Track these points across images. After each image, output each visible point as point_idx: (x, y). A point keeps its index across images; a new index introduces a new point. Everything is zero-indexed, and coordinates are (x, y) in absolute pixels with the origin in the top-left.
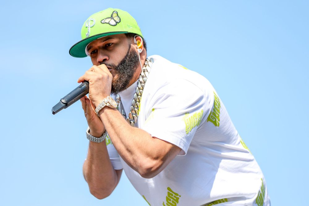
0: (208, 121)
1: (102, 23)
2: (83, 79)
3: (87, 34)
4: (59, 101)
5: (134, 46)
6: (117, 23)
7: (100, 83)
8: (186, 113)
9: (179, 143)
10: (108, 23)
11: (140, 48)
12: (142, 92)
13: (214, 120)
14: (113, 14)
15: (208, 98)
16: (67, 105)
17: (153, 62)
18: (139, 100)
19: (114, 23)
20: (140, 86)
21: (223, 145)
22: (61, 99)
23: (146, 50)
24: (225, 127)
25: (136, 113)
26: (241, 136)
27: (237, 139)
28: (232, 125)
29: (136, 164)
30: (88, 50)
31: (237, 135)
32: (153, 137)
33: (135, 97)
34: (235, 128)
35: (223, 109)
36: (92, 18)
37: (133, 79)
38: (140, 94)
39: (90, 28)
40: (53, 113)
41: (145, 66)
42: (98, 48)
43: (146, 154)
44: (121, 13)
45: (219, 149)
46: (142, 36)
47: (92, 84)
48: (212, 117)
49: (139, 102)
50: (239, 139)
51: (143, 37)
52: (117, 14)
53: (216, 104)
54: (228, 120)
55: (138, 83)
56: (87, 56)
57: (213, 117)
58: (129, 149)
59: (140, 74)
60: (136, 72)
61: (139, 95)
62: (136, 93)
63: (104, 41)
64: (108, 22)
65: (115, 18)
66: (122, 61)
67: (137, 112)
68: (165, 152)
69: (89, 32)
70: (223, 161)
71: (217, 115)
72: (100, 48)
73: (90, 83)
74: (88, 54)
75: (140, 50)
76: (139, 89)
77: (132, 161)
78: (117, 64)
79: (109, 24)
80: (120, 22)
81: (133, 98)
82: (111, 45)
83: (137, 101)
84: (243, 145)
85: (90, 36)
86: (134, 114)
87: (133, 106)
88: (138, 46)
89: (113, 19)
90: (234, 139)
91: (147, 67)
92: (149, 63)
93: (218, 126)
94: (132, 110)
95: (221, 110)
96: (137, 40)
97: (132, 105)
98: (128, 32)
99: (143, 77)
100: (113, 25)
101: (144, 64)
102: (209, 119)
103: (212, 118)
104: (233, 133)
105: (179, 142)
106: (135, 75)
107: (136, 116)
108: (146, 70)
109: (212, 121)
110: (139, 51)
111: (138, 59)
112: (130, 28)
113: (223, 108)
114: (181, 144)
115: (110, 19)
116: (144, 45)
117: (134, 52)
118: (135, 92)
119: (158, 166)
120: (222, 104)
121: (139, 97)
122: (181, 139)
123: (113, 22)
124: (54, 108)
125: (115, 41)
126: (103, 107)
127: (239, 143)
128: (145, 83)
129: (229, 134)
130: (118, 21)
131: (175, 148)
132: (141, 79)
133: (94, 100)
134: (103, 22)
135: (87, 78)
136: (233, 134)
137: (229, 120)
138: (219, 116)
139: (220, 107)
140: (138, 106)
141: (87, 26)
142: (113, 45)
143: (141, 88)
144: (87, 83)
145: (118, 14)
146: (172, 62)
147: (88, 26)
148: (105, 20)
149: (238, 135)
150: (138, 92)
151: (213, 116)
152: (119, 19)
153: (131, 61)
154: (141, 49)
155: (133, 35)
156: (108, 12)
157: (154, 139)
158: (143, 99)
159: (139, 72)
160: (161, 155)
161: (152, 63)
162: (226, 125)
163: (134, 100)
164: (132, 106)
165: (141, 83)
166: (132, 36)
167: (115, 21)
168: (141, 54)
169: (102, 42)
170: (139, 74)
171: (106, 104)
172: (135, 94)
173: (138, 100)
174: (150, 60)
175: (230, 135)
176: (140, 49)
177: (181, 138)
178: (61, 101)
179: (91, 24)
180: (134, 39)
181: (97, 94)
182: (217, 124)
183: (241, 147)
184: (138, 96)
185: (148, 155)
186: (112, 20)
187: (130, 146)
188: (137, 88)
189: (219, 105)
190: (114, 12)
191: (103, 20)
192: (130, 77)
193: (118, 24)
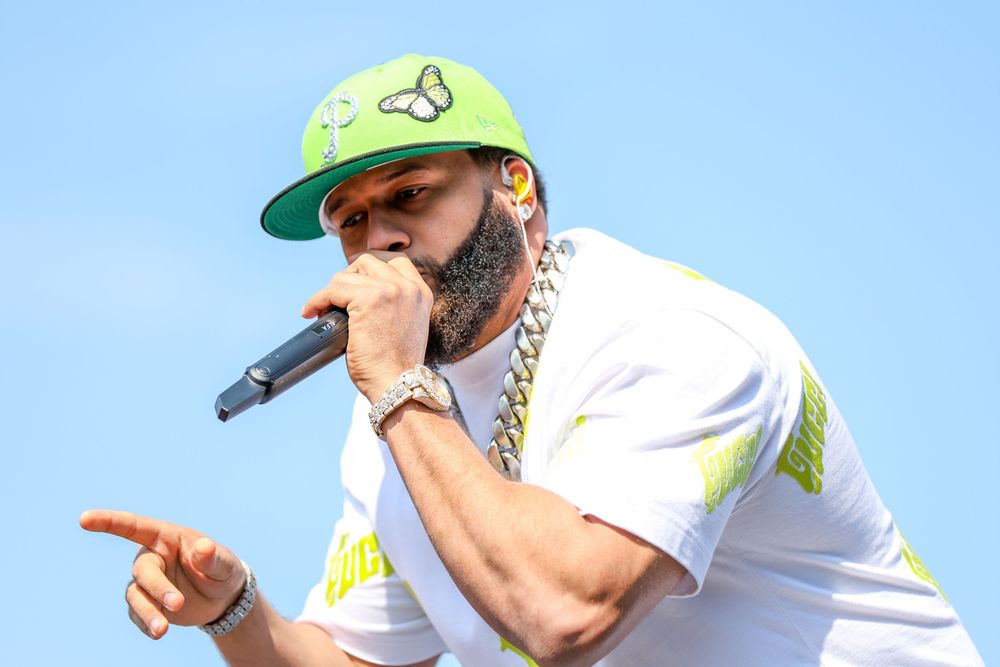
0: (777, 472)
1: (383, 111)
2: (325, 300)
3: (326, 152)
4: (240, 375)
5: (501, 197)
6: (438, 109)
7: (388, 313)
8: (706, 434)
9: (677, 545)
10: (406, 111)
11: (524, 202)
12: (534, 366)
13: (802, 469)
14: (425, 79)
15: (779, 383)
16: (268, 390)
17: (573, 253)
18: (525, 398)
19: (429, 111)
20: (524, 342)
21: (837, 563)
22: (249, 368)
23: (546, 211)
24: (842, 497)
25: (514, 446)
26: (903, 534)
27: (889, 544)
28: (872, 491)
29: (519, 617)
30: (331, 210)
31: (890, 528)
32: (587, 517)
33: (507, 387)
34: (879, 503)
35: (836, 428)
36: (345, 93)
37: (500, 316)
38: (525, 374)
39: (336, 128)
40: (219, 417)
41: (544, 270)
42: (367, 205)
43: (560, 580)
44: (453, 73)
45: (825, 578)
46: (531, 158)
47: (360, 319)
48: (796, 458)
49: (525, 403)
50: (897, 542)
51: (534, 162)
52: (440, 79)
53: (808, 408)
54: (856, 469)
55: (518, 333)
56: (324, 234)
57: (799, 456)
58: (497, 558)
59: (526, 301)
60: (511, 293)
61: (524, 378)
62: (512, 369)
63: (390, 178)
64: (405, 107)
65: (431, 94)
66: (460, 250)
67: (516, 442)
68: (630, 574)
69: (336, 144)
70: (840, 624)
71: (814, 452)
72: (374, 203)
73: (350, 314)
74: (329, 228)
75: (526, 211)
76: (524, 354)
77: (505, 605)
78: (442, 260)
79: (411, 114)
80: (449, 107)
81: (501, 390)
82: (417, 194)
83: (517, 399)
84: (912, 566)
85: (339, 159)
86: (509, 450)
87: (503, 420)
88: (517, 194)
89: (425, 96)
90: (878, 541)
91: (552, 274)
92: (559, 257)
93: (818, 492)
94: (496, 437)
95: (828, 432)
96: (511, 174)
97: (500, 416)
98: (480, 144)
99: (535, 310)
100: (424, 120)
101: (540, 263)
102: (782, 464)
103: (793, 460)
104: (872, 522)
105: (678, 540)
106: (504, 304)
107: (516, 457)
108: (546, 285)
109: (793, 473)
110: (522, 214)
111: (520, 245)
112: (488, 129)
113: (837, 425)
114: (684, 549)
115: (414, 96)
116: (539, 192)
117: (505, 219)
118: (506, 366)
119: (602, 627)
120: (832, 411)
121: (524, 384)
122: (688, 532)
123: (423, 108)
124: (224, 397)
125: (431, 176)
126: (401, 400)
127: (898, 558)
128: (542, 331)
129: (858, 522)
130: (441, 101)
131: (664, 565)
132: (528, 319)
133: (364, 377)
134: (387, 108)
135: (339, 297)
136: (875, 525)
137: (859, 470)
138: (820, 454)
139: (826, 420)
140: (522, 420)
141: (327, 121)
142: (423, 194)
143: (531, 351)
144: (339, 315)
145: (443, 76)
146: (644, 252)
147: (331, 123)
148: (393, 98)
149: (895, 526)
150: (519, 367)
151: (800, 453)
152: (447, 95)
153: (493, 250)
154: (530, 205)
155: (498, 152)
156: (404, 71)
157: (589, 523)
158: (537, 393)
159: (520, 292)
160: (614, 584)
161: (568, 257)
162: (845, 490)
163: (504, 398)
164: (499, 421)
165: (529, 332)
166: (493, 159)
167: (432, 102)
168: (528, 224)
169: (382, 180)
170: (523, 299)
171: (410, 393)
172: (510, 375)
173: (519, 398)
174: (561, 246)
175: (860, 527)
176: (526, 205)
177: (687, 526)
178: (247, 373)
179: (341, 114)
180: (503, 168)
181: (379, 356)
182: (815, 483)
183: (904, 572)
184: (521, 380)
185: (568, 584)
186: (422, 100)
187: (498, 549)
188: (516, 352)
189: (823, 412)
190: (426, 68)
191: (389, 101)
192: (489, 308)
193: (441, 113)
